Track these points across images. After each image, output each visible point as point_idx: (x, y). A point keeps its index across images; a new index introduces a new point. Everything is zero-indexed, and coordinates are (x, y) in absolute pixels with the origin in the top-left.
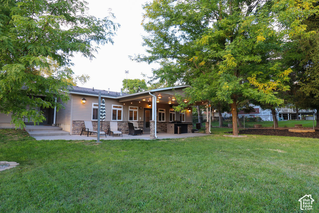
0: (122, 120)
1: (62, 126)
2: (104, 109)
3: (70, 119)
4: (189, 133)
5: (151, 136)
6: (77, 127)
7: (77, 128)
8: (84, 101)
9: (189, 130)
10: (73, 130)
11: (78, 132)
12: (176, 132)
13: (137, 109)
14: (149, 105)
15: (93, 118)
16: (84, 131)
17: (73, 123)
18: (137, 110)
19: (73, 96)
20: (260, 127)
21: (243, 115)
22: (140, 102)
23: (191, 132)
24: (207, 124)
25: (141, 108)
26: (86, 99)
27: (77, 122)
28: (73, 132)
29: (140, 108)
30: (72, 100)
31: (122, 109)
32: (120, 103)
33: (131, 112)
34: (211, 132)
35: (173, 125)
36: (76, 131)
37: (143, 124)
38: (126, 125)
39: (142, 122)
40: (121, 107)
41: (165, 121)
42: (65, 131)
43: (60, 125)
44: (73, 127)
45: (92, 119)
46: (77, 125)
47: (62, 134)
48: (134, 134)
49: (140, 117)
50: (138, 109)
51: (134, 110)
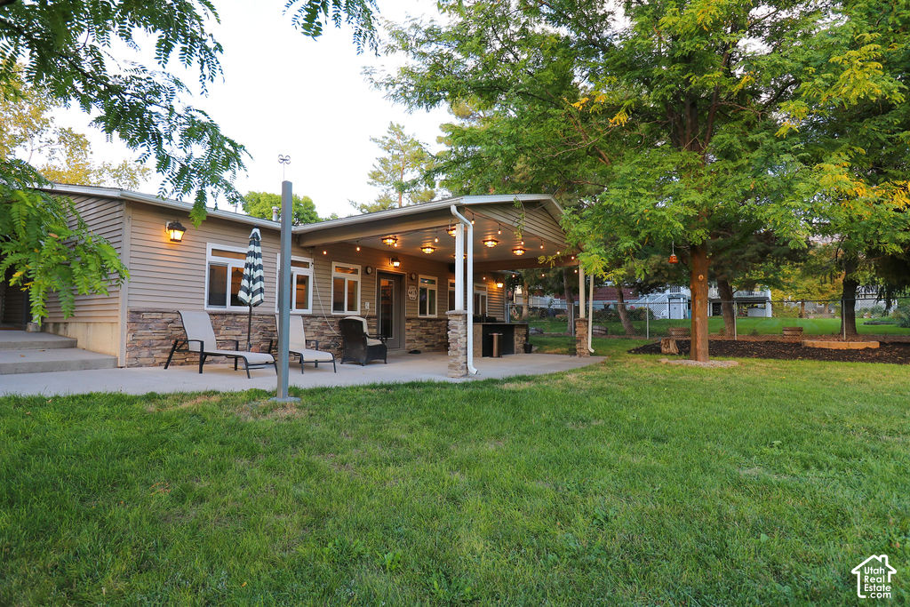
0: (309, 311)
1: (75, 331)
2: (260, 267)
3: (119, 301)
4: (517, 353)
5: (451, 366)
6: (146, 335)
7: (147, 338)
8: (178, 235)
9: (516, 344)
10: (132, 347)
11: (151, 355)
12: (488, 352)
13: (356, 272)
14: (393, 260)
15: (211, 303)
16: (178, 350)
17: (131, 318)
18: (357, 278)
19: (129, 212)
20: (685, 336)
21: (606, 302)
22: (358, 249)
23: (522, 350)
24: (583, 324)
25: (369, 270)
26: (183, 225)
27: (146, 316)
28: (133, 354)
29: (365, 272)
30: (127, 227)
31: (308, 272)
32: (305, 248)
33: (339, 284)
34: (593, 351)
35: (478, 328)
36: (145, 353)
37: (373, 324)
38: (323, 329)
39: (374, 317)
40: (305, 265)
41: (435, 316)
42: (94, 352)
43: (62, 326)
44: (130, 337)
45: (206, 303)
46: (147, 328)
47: (85, 366)
48: (365, 359)
49: (368, 300)
50: (360, 272)
51: (348, 277)
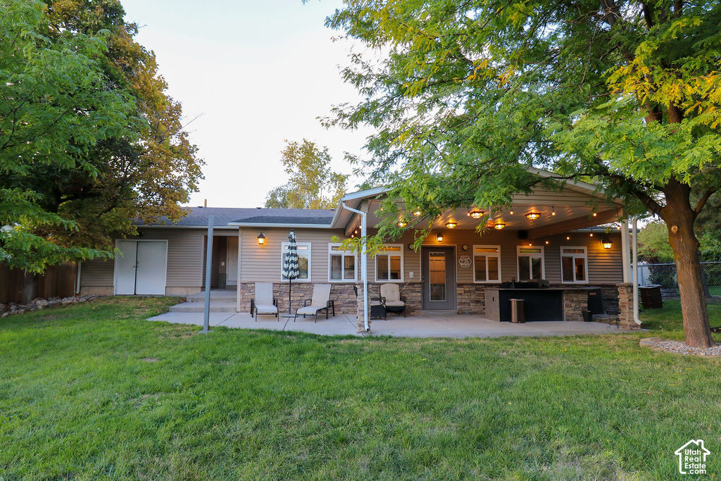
4: (568, 320)
6: (249, 295)
7: (249, 297)
8: (261, 241)
9: (567, 311)
10: (243, 302)
12: (505, 316)
13: (399, 249)
14: (438, 236)
17: (242, 286)
18: (400, 254)
25: (412, 247)
27: (249, 286)
28: (243, 305)
29: (408, 248)
30: (240, 240)
31: (354, 253)
33: (383, 259)
34: (639, 323)
35: (496, 294)
37: (417, 290)
39: (417, 284)
41: (499, 281)
44: (241, 296)
46: (250, 292)
49: (411, 270)
50: (402, 249)
51: (391, 254)
